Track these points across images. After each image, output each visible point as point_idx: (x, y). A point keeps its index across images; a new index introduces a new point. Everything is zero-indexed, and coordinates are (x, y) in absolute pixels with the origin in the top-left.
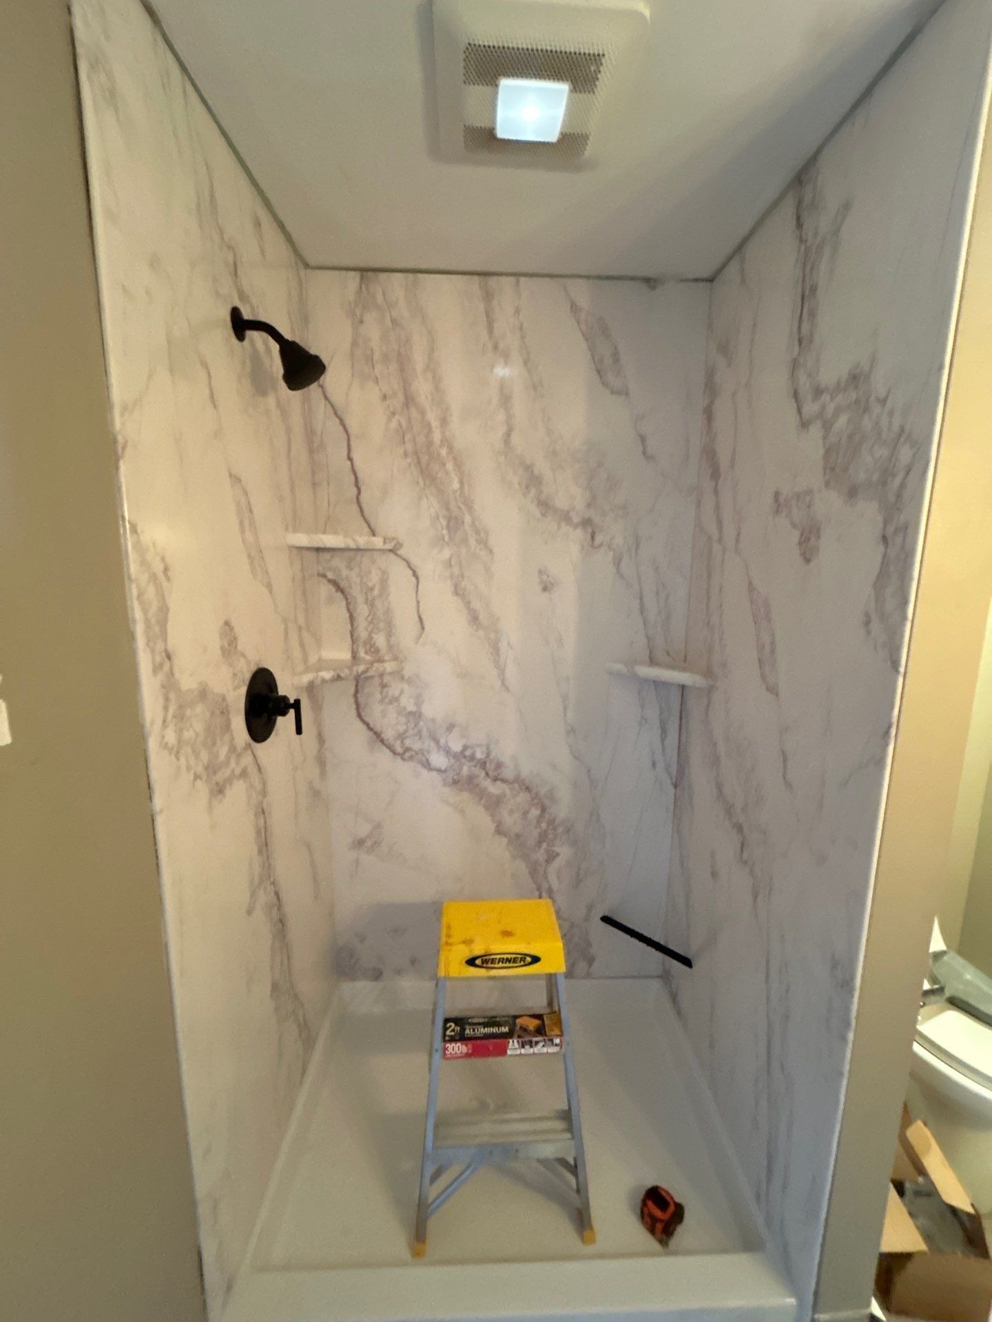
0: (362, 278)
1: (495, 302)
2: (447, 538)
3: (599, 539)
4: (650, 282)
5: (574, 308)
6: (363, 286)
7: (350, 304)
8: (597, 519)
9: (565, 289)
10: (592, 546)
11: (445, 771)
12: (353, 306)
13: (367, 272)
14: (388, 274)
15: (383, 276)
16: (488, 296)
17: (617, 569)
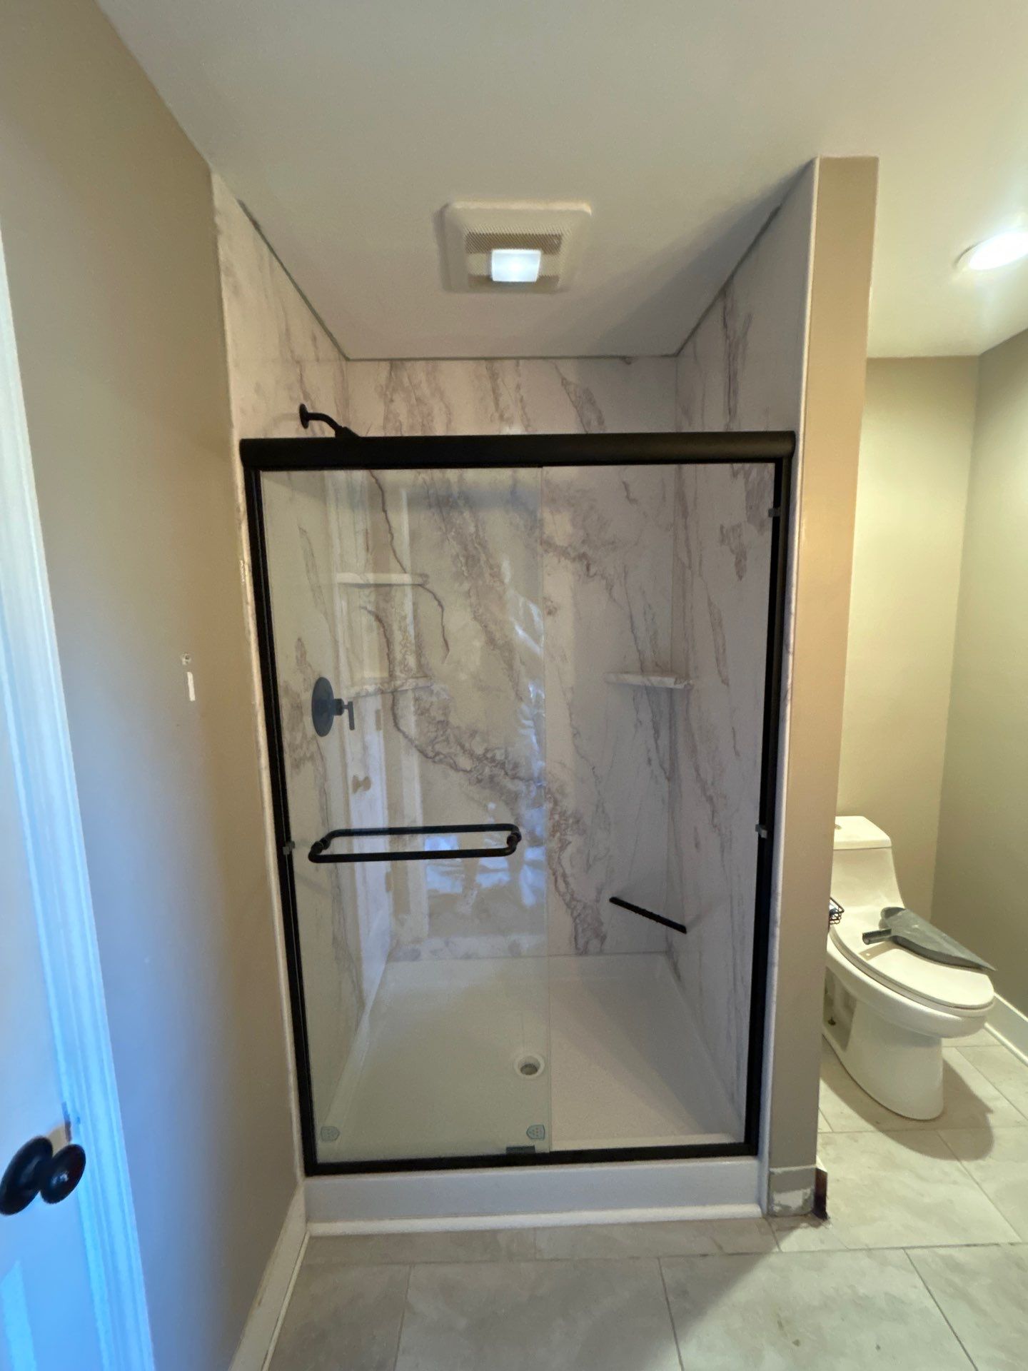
0: (391, 367)
1: (499, 381)
2: (466, 574)
3: (593, 570)
4: (626, 360)
5: (565, 383)
6: (393, 374)
7: (382, 387)
8: (590, 553)
9: (556, 368)
10: (588, 575)
11: (471, 771)
12: (384, 389)
13: (395, 363)
14: (412, 362)
15: (408, 364)
16: (494, 376)
17: (610, 594)
